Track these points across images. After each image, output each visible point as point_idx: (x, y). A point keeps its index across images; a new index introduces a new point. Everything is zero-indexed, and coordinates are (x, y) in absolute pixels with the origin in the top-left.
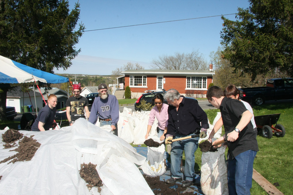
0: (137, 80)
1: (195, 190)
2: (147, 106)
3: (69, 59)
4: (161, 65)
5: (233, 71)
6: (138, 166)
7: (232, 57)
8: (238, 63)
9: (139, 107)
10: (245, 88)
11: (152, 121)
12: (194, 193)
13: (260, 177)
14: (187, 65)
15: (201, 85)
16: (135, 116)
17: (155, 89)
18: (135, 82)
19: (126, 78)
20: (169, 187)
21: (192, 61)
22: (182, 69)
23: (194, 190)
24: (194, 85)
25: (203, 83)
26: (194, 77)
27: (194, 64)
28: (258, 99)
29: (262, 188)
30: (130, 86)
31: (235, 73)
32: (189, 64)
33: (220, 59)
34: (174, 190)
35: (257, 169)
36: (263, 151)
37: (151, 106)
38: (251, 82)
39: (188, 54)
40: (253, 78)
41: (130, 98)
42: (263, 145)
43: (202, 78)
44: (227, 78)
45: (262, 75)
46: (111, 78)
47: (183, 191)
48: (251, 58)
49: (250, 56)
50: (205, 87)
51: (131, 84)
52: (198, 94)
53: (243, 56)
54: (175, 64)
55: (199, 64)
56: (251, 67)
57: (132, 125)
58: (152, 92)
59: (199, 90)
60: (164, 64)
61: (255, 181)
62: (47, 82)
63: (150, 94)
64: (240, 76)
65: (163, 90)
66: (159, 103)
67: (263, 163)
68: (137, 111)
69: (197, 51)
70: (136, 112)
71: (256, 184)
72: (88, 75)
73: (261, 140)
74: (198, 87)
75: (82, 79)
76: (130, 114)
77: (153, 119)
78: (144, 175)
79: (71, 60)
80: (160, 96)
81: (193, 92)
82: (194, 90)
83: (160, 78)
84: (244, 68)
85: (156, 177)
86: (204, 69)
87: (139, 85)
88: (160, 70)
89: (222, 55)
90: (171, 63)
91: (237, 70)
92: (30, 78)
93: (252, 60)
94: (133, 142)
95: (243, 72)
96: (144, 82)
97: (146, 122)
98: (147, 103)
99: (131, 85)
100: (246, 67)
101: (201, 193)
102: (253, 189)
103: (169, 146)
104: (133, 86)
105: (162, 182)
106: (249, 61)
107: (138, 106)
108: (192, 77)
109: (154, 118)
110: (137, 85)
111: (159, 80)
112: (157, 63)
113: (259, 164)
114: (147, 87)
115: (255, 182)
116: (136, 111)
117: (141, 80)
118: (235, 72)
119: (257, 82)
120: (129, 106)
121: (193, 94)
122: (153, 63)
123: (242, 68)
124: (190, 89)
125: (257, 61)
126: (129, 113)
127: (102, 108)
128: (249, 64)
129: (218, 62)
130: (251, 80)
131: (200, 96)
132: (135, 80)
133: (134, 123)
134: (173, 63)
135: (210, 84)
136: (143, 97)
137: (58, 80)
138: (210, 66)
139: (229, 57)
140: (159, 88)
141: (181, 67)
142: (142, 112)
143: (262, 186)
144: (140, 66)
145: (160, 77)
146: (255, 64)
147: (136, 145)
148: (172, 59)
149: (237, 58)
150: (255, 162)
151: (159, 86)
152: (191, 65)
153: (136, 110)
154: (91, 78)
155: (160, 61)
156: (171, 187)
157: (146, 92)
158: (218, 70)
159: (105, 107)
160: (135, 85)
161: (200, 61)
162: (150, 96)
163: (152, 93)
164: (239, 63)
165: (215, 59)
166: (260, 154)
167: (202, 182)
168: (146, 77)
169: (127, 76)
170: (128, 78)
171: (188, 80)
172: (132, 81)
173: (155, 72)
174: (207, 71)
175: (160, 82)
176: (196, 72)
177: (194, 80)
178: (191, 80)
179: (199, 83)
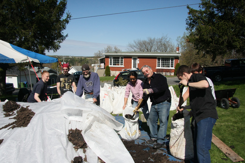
0: (116, 60)
1: (164, 152)
2: (123, 82)
3: (58, 43)
4: (135, 48)
5: (197, 53)
6: (117, 132)
7: (196, 41)
8: (201, 46)
9: (117, 83)
10: (206, 67)
11: (128, 95)
12: (164, 154)
13: (219, 141)
14: (158, 48)
15: (169, 65)
16: (114, 90)
17: (131, 68)
18: (114, 62)
19: (107, 59)
20: (142, 149)
21: (161, 44)
22: (153, 52)
24: (163, 65)
25: (171, 63)
26: (164, 58)
27: (164, 47)
28: (217, 76)
29: (220, 150)
31: (198, 54)
32: (159, 47)
33: (186, 42)
34: (147, 152)
35: (216, 134)
36: (222, 119)
37: (127, 82)
38: (211, 62)
39: (158, 39)
40: (214, 59)
41: (110, 75)
42: (221, 115)
43: (170, 59)
44: (191, 59)
45: (221, 56)
46: (93, 59)
47: (154, 152)
48: (212, 42)
49: (211, 40)
50: (173, 67)
52: (167, 72)
53: (205, 40)
54: (148, 47)
55: (167, 47)
56: (212, 49)
57: (111, 98)
58: (128, 70)
59: (167, 69)
60: (138, 47)
61: (215, 144)
62: (40, 62)
63: (127, 72)
64: (202, 57)
65: (137, 69)
66: (134, 79)
67: (221, 130)
68: (116, 86)
69: (166, 36)
70: (115, 87)
71: (215, 147)
72: (74, 57)
73: (219, 111)
74: (167, 67)
75: (70, 60)
76: (110, 89)
77: (128, 93)
78: (122, 139)
79: (59, 43)
80: (134, 73)
81: (162, 70)
83: (135, 59)
84: (206, 50)
85: (131, 141)
86: (172, 51)
87: (117, 65)
88: (135, 52)
89: (187, 39)
90: (144, 46)
91: (200, 52)
92: (25, 59)
93: (212, 44)
94: (112, 112)
95: (204, 53)
96: (121, 62)
97: (123, 95)
98: (123, 80)
100: (208, 49)
101: (169, 154)
102: (213, 151)
103: (143, 115)
104: (112, 66)
105: (137, 145)
106: (210, 44)
108: (161, 58)
109: (130, 91)
110: (115, 65)
112: (133, 46)
113: (218, 130)
114: (124, 66)
115: (214, 145)
116: (115, 86)
117: (119, 60)
118: (198, 53)
119: (217, 62)
120: (109, 82)
121: (162, 72)
122: (129, 46)
123: (204, 50)
124: (160, 68)
125: (216, 44)
126: (109, 88)
127: (86, 83)
128: (210, 47)
129: (184, 45)
130: (212, 60)
131: (168, 74)
132: (114, 60)
133: (113, 97)
134: (146, 46)
135: (177, 64)
136: (121, 74)
137: (49, 60)
138: (177, 48)
139: (193, 41)
140: (133, 67)
141: (153, 50)
142: (120, 87)
143: (220, 149)
144: (118, 49)
146: (215, 47)
147: (115, 115)
148: (144, 43)
149: (200, 42)
151: (134, 65)
152: (161, 48)
153: (115, 85)
154: (77, 59)
155: (135, 44)
156: (144, 149)
157: (123, 70)
158: (183, 52)
159: (89, 83)
161: (169, 44)
162: (126, 74)
163: (128, 71)
164: (202, 46)
165: (181, 43)
166: (218, 122)
167: (171, 145)
168: (123, 58)
169: (107, 57)
170: (108, 59)
171: (158, 61)
172: (111, 62)
173: (131, 53)
174: (175, 53)
175: (135, 62)
176: (165, 54)
177: (164, 61)
178: (161, 60)
179: (167, 63)
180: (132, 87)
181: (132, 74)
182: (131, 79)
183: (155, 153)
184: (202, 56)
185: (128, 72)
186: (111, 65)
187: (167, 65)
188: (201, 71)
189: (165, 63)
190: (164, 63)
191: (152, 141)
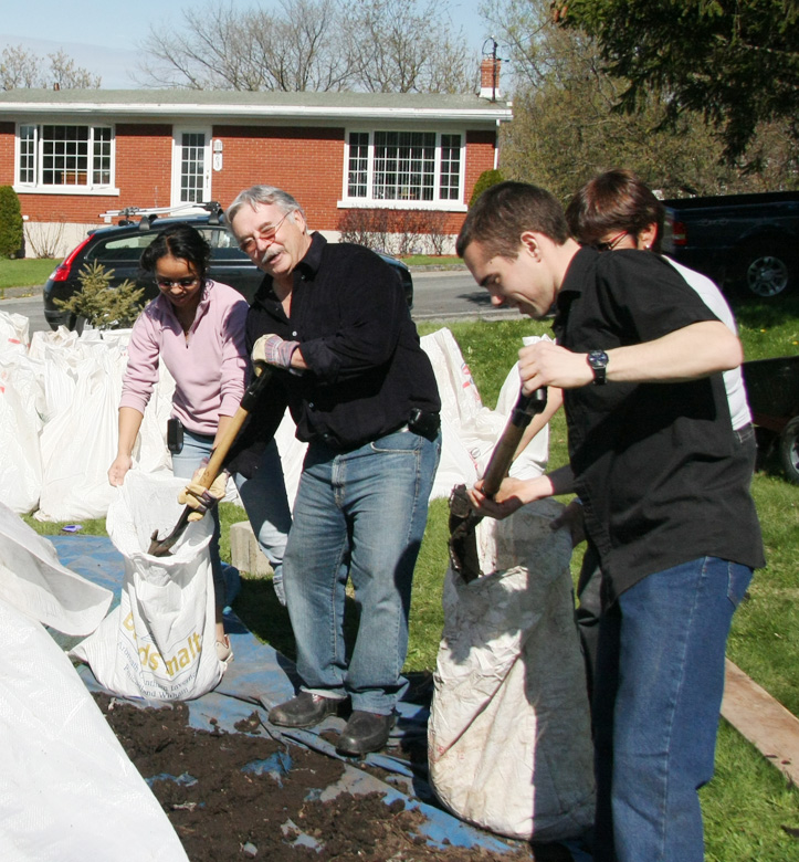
0: (60, 148)
1: (395, 784)
2: (114, 301)
4: (198, 64)
5: (619, 101)
6: (67, 642)
7: (613, 15)
8: (647, 54)
9: (69, 306)
10: (687, 201)
11: (145, 387)
12: (388, 801)
13: (769, 710)
14: (351, 63)
15: (429, 180)
16: (49, 354)
17: (167, 203)
18: (48, 162)
20: (239, 765)
21: (376, 41)
22: (321, 90)
23: (389, 783)
24: (388, 183)
25: (444, 167)
26: (392, 136)
27: (393, 56)
28: (761, 264)
29: (780, 774)
30: (19, 187)
31: (631, 108)
32: (360, 59)
33: (543, 27)
34: (272, 785)
35: (751, 662)
36: (789, 562)
37: (142, 301)
38: (721, 162)
40: (736, 142)
41: (20, 254)
42: (784, 528)
43: (438, 140)
44: (581, 141)
45: (787, 121)
47: (324, 788)
48: (723, 25)
49: (720, 12)
50: (455, 195)
51: (23, 173)
52: (413, 232)
53: (676, 12)
54: (282, 61)
55: (418, 60)
56: (724, 75)
57: (30, 410)
58: (144, 219)
59: (417, 211)
60: (217, 58)
61: (740, 730)
63: (137, 229)
64: (657, 130)
65: (208, 207)
66: (183, 282)
67: (785, 632)
68: (61, 328)
70: (54, 334)
71: (743, 751)
73: (775, 500)
74: (415, 194)
76: (21, 348)
77: (146, 373)
78: (102, 698)
80: (186, 238)
81: (383, 221)
82: (387, 210)
83: (193, 141)
84: (684, 81)
85: (166, 709)
86: (448, 84)
87: (71, 181)
89: (553, 6)
90: (258, 52)
91: (644, 94)
93: (729, 36)
94: (37, 509)
95: (674, 102)
96: (96, 161)
97: (112, 390)
98: (114, 283)
99: (23, 179)
100: (696, 76)
101: (427, 801)
102: (727, 776)
103: (247, 531)
104: (38, 187)
105: (202, 733)
106: (714, 40)
107: (65, 298)
108: (377, 134)
109: (156, 365)
110: (59, 181)
111: (185, 152)
112: (177, 51)
113: (765, 635)
114: (117, 192)
115: (739, 735)
116: (55, 329)
117: (83, 149)
118: (628, 103)
119: (759, 161)
120: (13, 300)
121: (382, 230)
122: (153, 52)
123: (671, 82)
124: (368, 202)
125: (756, 39)
126: (14, 341)
128: (710, 61)
129: (533, 48)
130: (725, 152)
131: (423, 243)
132: (47, 148)
133: (42, 400)
134: (268, 50)
135: (484, 175)
136: (95, 247)
138: (482, 69)
139: (594, 18)
140: (184, 198)
141: (316, 79)
142: (90, 333)
143: (777, 763)
144: (75, 69)
145: (193, 136)
146: (747, 57)
147: (53, 525)
148: (260, 30)
149: (640, 23)
150: (739, 622)
151: (184, 184)
152: (373, 63)
153: (53, 321)
155: (192, 39)
156: (252, 766)
157: (108, 221)
158: (527, 96)
160: (48, 179)
161: (428, 41)
162: (133, 243)
163: (146, 226)
164: (654, 54)
165: (511, 32)
166: (768, 578)
167: (439, 740)
168: (113, 132)
170: (6, 137)
171: (353, 153)
172: (31, 158)
173: (166, 102)
174: (468, 97)
175: (193, 164)
176: (399, 107)
177: (392, 154)
178: (371, 149)
179: (416, 166)
180: (169, 332)
181: (172, 243)
182: (168, 281)
183: (329, 794)
184: (654, 125)
185: (144, 233)
186: (31, 180)
187: (416, 180)
188: (653, 229)
189: (404, 166)
190: (391, 166)
191: (311, 706)
